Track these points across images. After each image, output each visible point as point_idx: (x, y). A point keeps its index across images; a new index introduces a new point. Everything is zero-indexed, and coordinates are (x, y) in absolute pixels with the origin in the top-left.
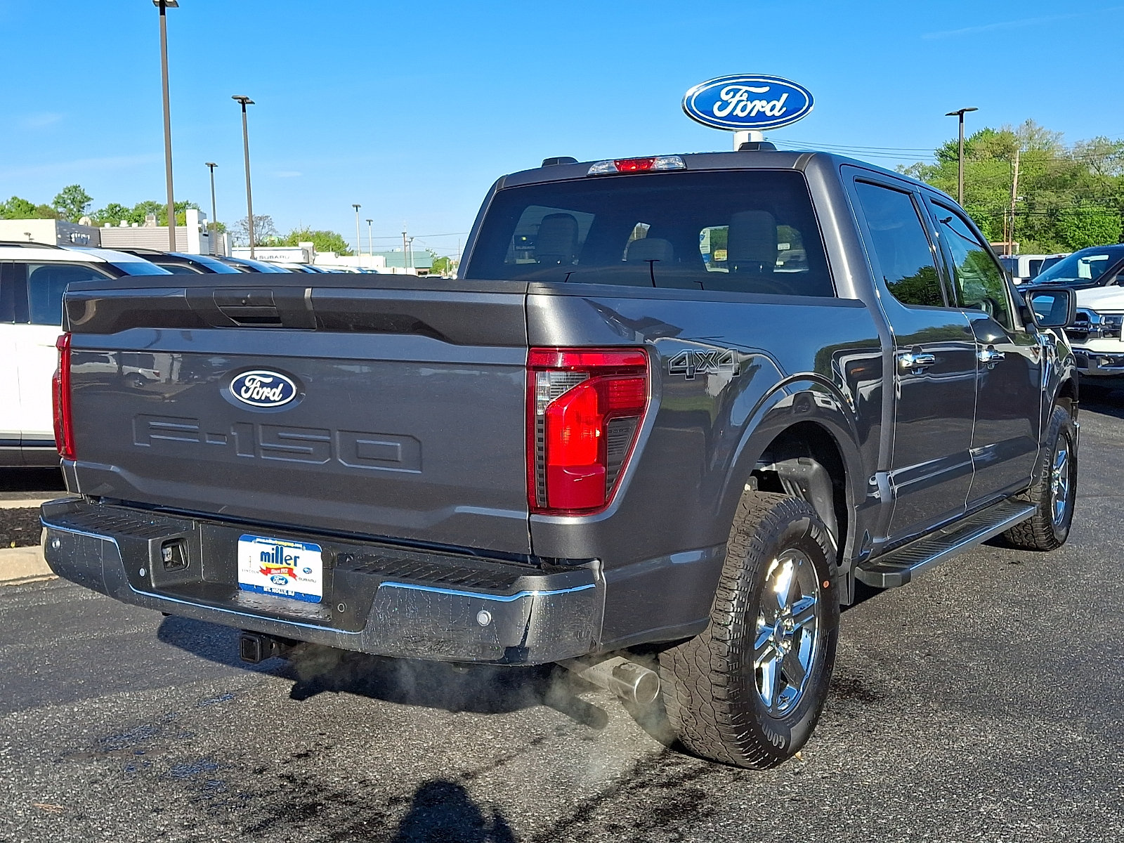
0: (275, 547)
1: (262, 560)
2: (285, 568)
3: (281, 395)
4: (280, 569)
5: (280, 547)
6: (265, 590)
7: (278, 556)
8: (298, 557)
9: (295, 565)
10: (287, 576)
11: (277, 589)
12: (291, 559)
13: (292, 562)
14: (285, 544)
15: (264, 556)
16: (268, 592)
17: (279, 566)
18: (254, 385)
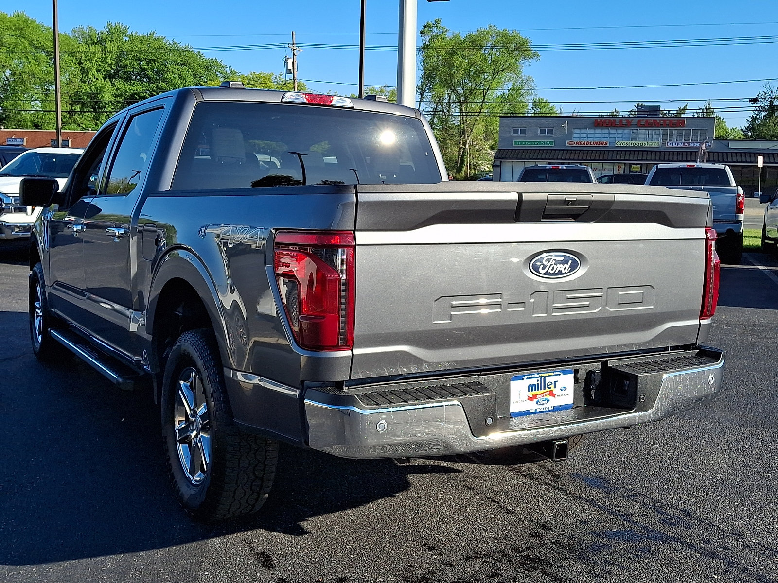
0: (539, 379)
1: (529, 391)
2: (546, 392)
3: (570, 269)
4: (543, 393)
5: (543, 378)
6: (531, 411)
7: (542, 385)
8: (557, 381)
9: (555, 387)
10: (549, 397)
11: (540, 408)
12: (552, 383)
13: (552, 386)
14: (547, 375)
16: (533, 413)
17: (541, 392)
18: (550, 263)
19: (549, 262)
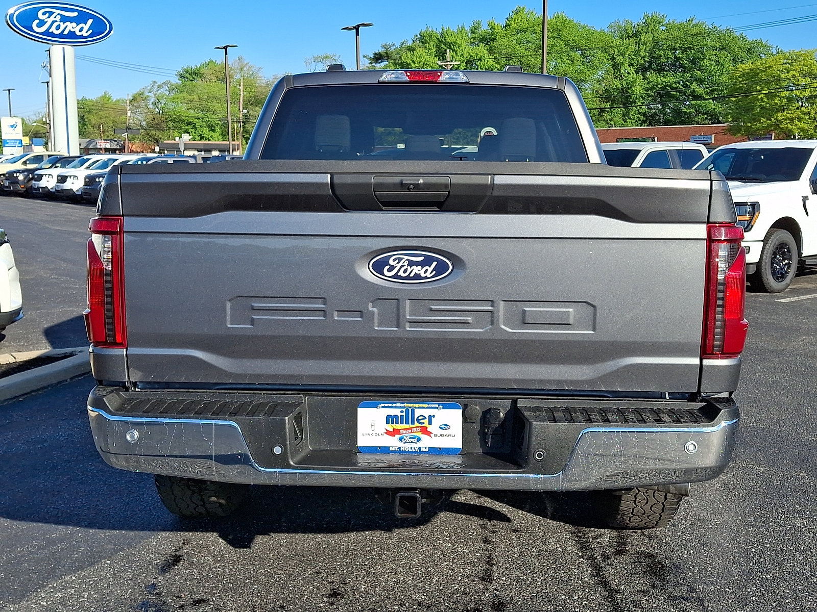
0: (404, 410)
1: (387, 423)
2: (416, 427)
3: (434, 272)
4: (411, 429)
5: (410, 409)
6: (391, 449)
7: (408, 417)
8: (434, 416)
9: (430, 423)
10: (420, 435)
11: (404, 446)
12: (425, 418)
13: (426, 421)
14: (417, 406)
15: (390, 419)
16: (395, 452)
17: (407, 426)
18: (401, 264)
19: (398, 263)
